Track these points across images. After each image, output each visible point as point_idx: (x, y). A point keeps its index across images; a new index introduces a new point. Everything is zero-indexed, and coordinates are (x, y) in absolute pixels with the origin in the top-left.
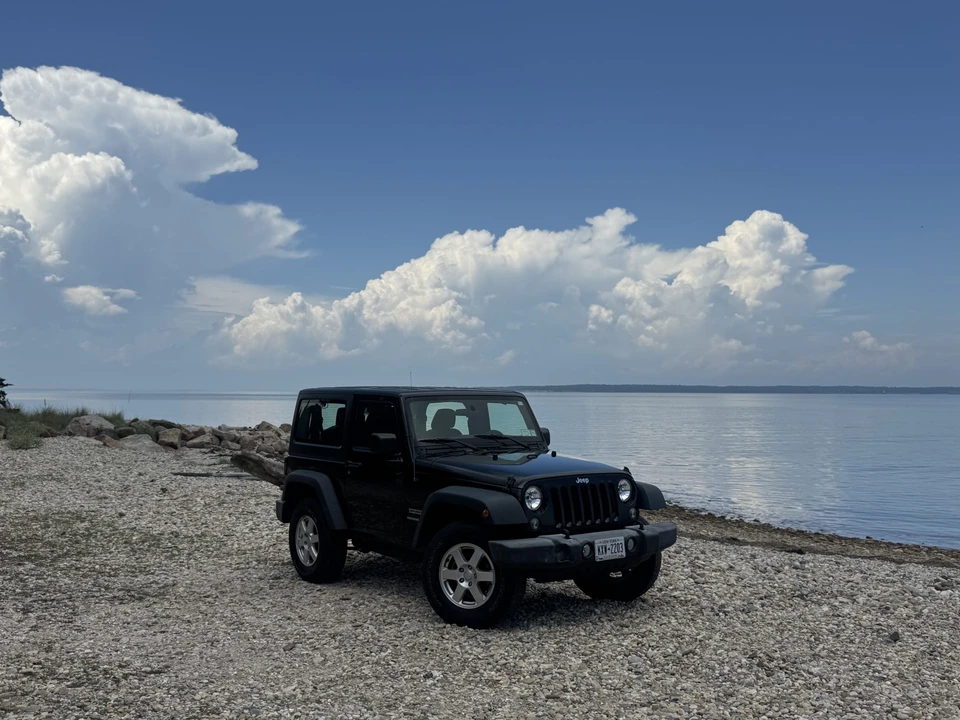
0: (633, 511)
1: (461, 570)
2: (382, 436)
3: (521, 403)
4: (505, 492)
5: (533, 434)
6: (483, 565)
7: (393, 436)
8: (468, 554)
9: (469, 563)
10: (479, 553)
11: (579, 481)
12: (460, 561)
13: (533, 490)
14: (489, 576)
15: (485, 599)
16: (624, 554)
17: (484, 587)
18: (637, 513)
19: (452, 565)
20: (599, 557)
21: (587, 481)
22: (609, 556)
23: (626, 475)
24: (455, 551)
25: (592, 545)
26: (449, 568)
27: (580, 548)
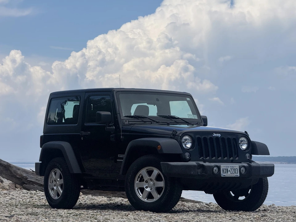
0: (248, 155)
1: (147, 182)
2: (103, 113)
3: (188, 99)
4: (171, 138)
5: (195, 117)
6: (158, 178)
7: (109, 113)
8: (150, 173)
9: (151, 178)
10: (156, 172)
11: (215, 135)
12: (146, 177)
13: (187, 137)
14: (161, 184)
15: (159, 196)
16: (238, 175)
17: (159, 190)
18: (251, 157)
19: (142, 180)
20: (223, 174)
21: (219, 135)
22: (229, 174)
23: (246, 135)
24: (143, 172)
25: (219, 168)
26: (140, 181)
27: (212, 168)
